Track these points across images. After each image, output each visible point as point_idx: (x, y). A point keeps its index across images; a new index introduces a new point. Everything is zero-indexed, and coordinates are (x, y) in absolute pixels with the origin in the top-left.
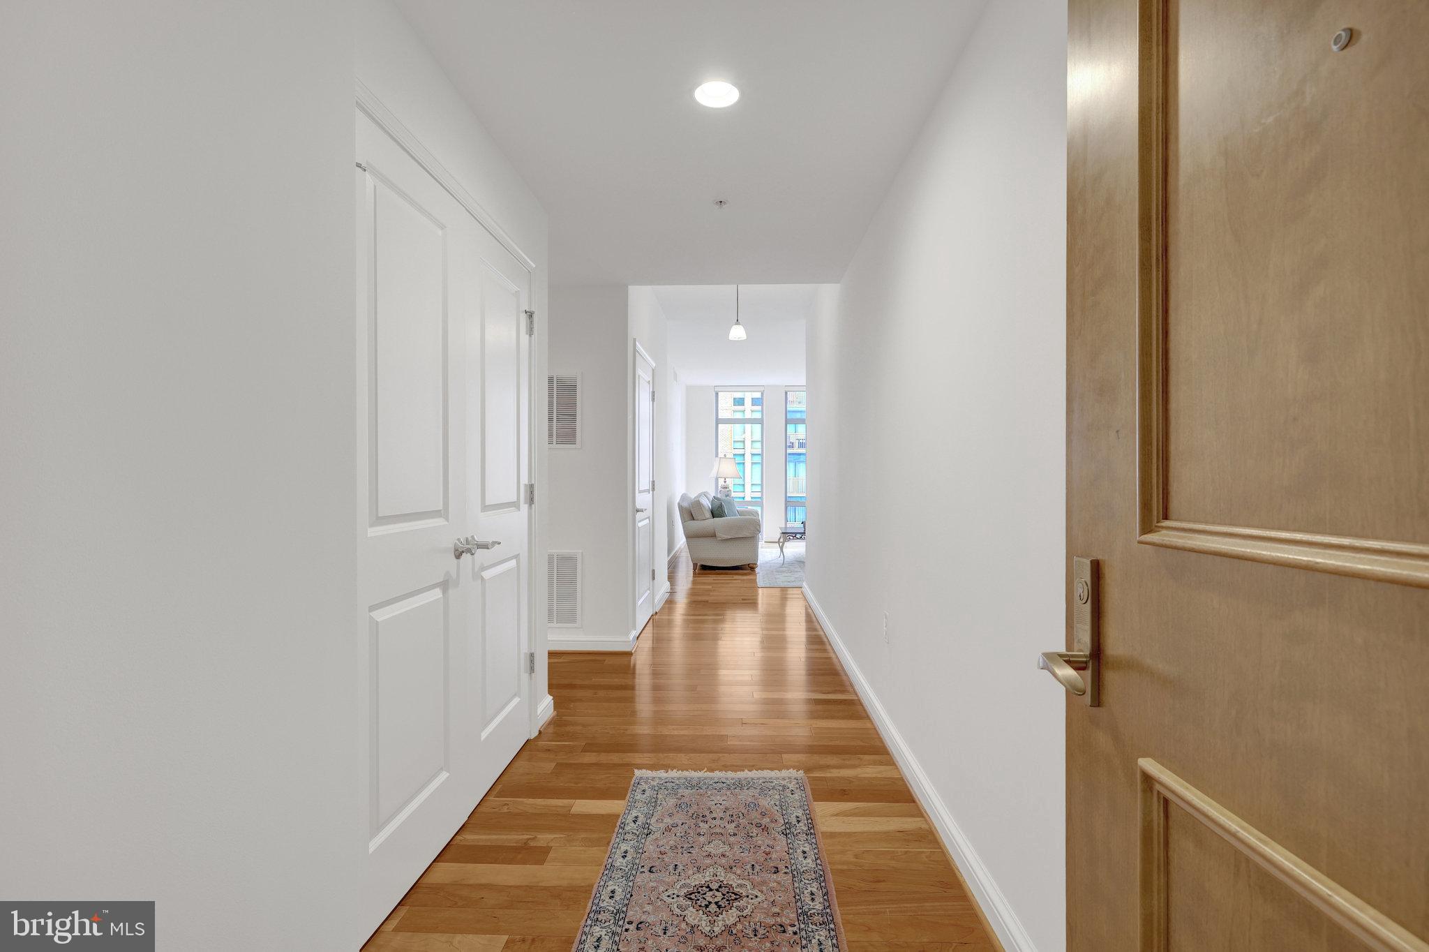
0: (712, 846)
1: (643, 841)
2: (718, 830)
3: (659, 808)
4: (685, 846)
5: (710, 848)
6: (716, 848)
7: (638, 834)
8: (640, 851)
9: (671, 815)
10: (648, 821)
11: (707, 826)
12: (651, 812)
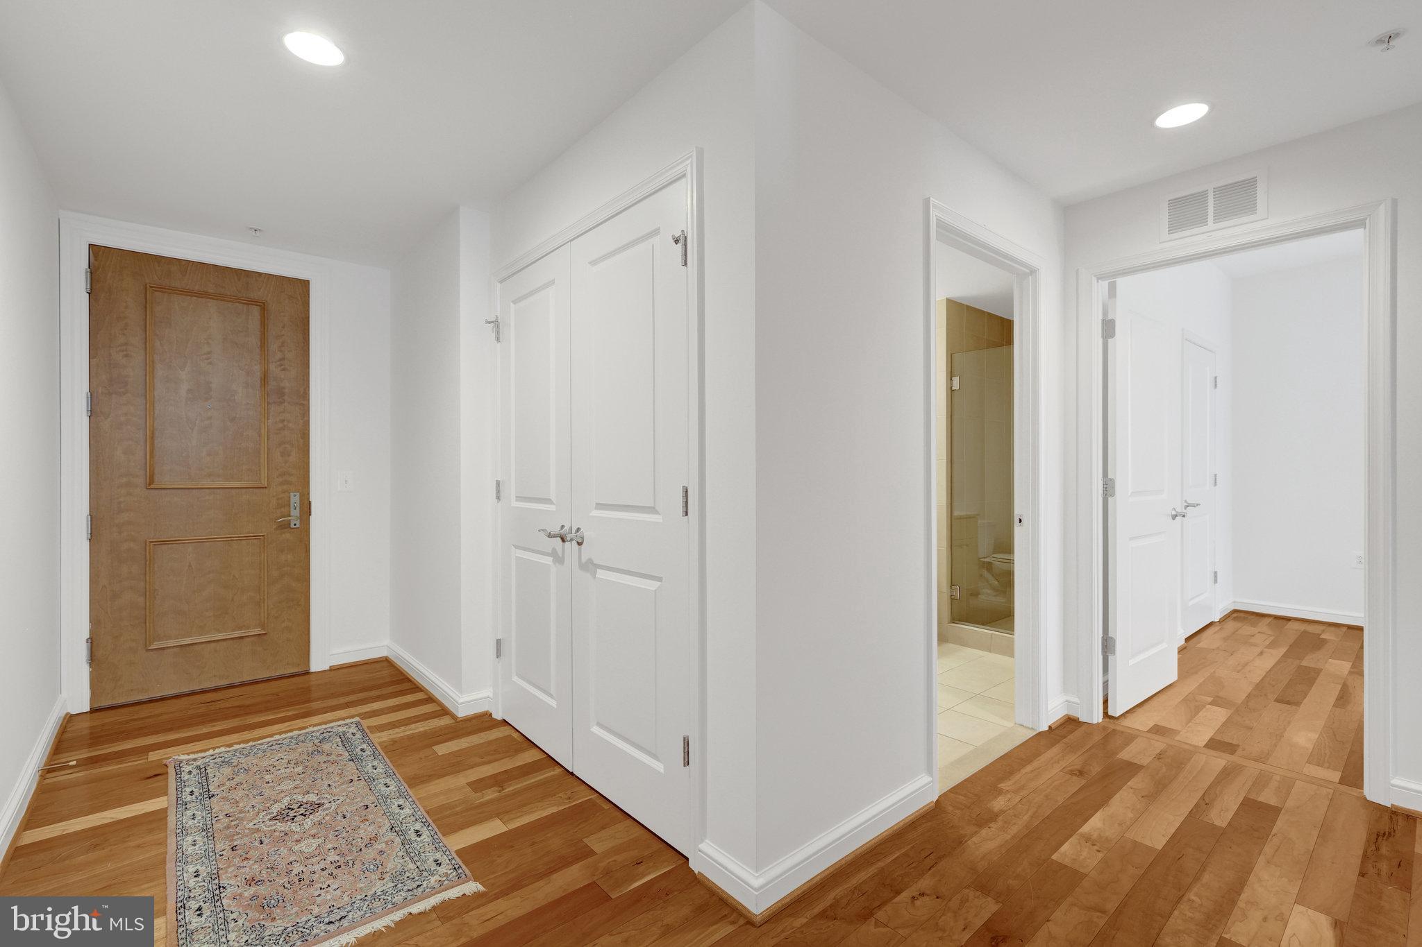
0: (314, 845)
1: (392, 822)
2: (314, 860)
3: (401, 854)
4: (344, 834)
5: (315, 843)
6: (309, 846)
7: (404, 825)
8: (388, 814)
9: (381, 852)
10: (402, 837)
11: (329, 859)
12: (407, 847)
